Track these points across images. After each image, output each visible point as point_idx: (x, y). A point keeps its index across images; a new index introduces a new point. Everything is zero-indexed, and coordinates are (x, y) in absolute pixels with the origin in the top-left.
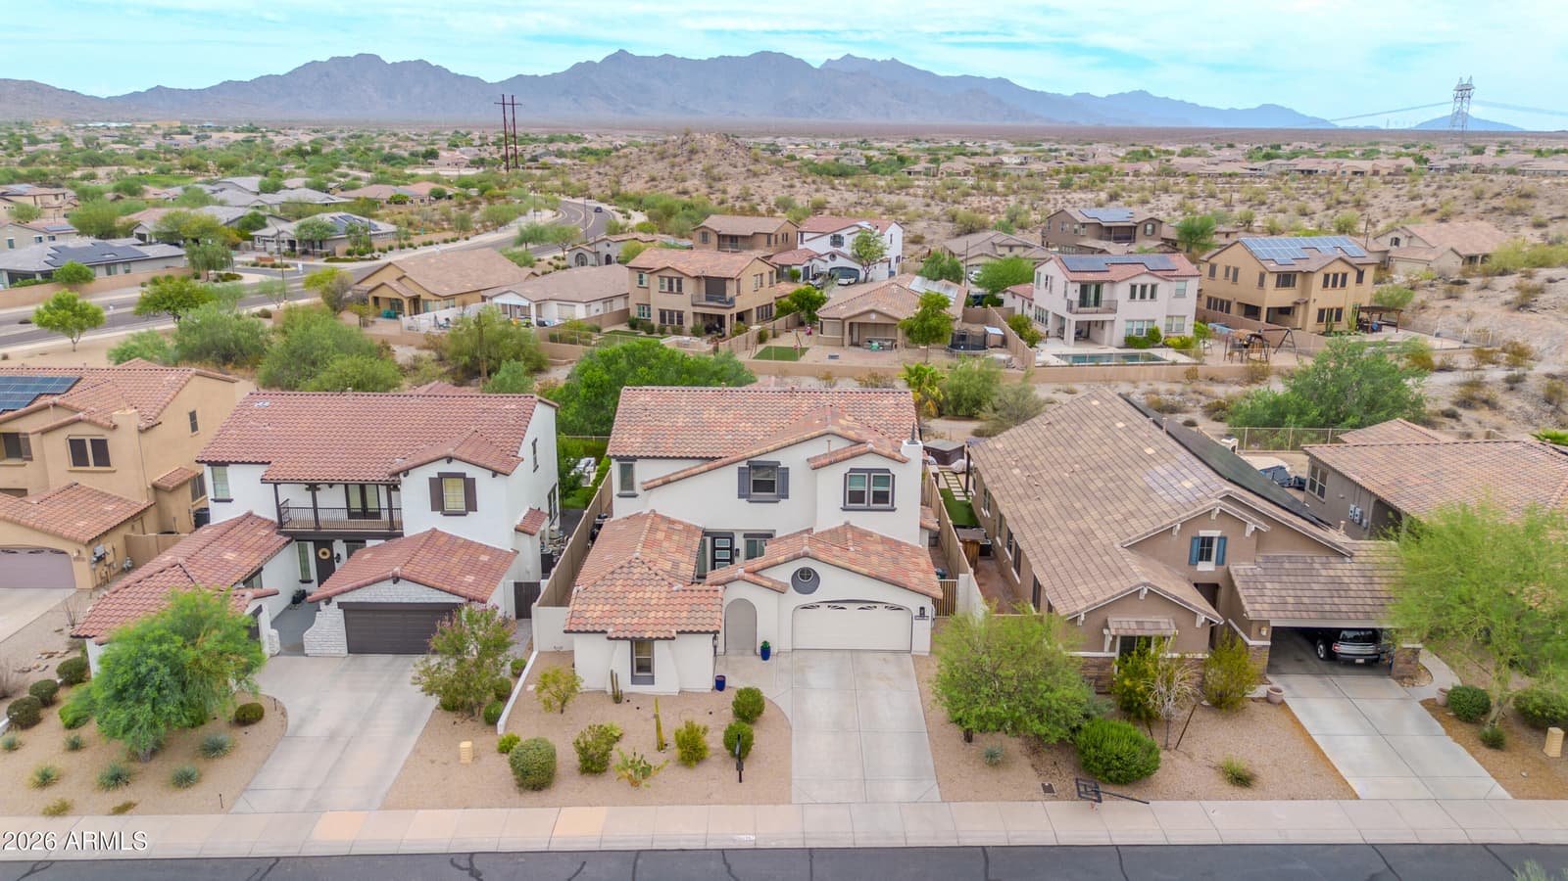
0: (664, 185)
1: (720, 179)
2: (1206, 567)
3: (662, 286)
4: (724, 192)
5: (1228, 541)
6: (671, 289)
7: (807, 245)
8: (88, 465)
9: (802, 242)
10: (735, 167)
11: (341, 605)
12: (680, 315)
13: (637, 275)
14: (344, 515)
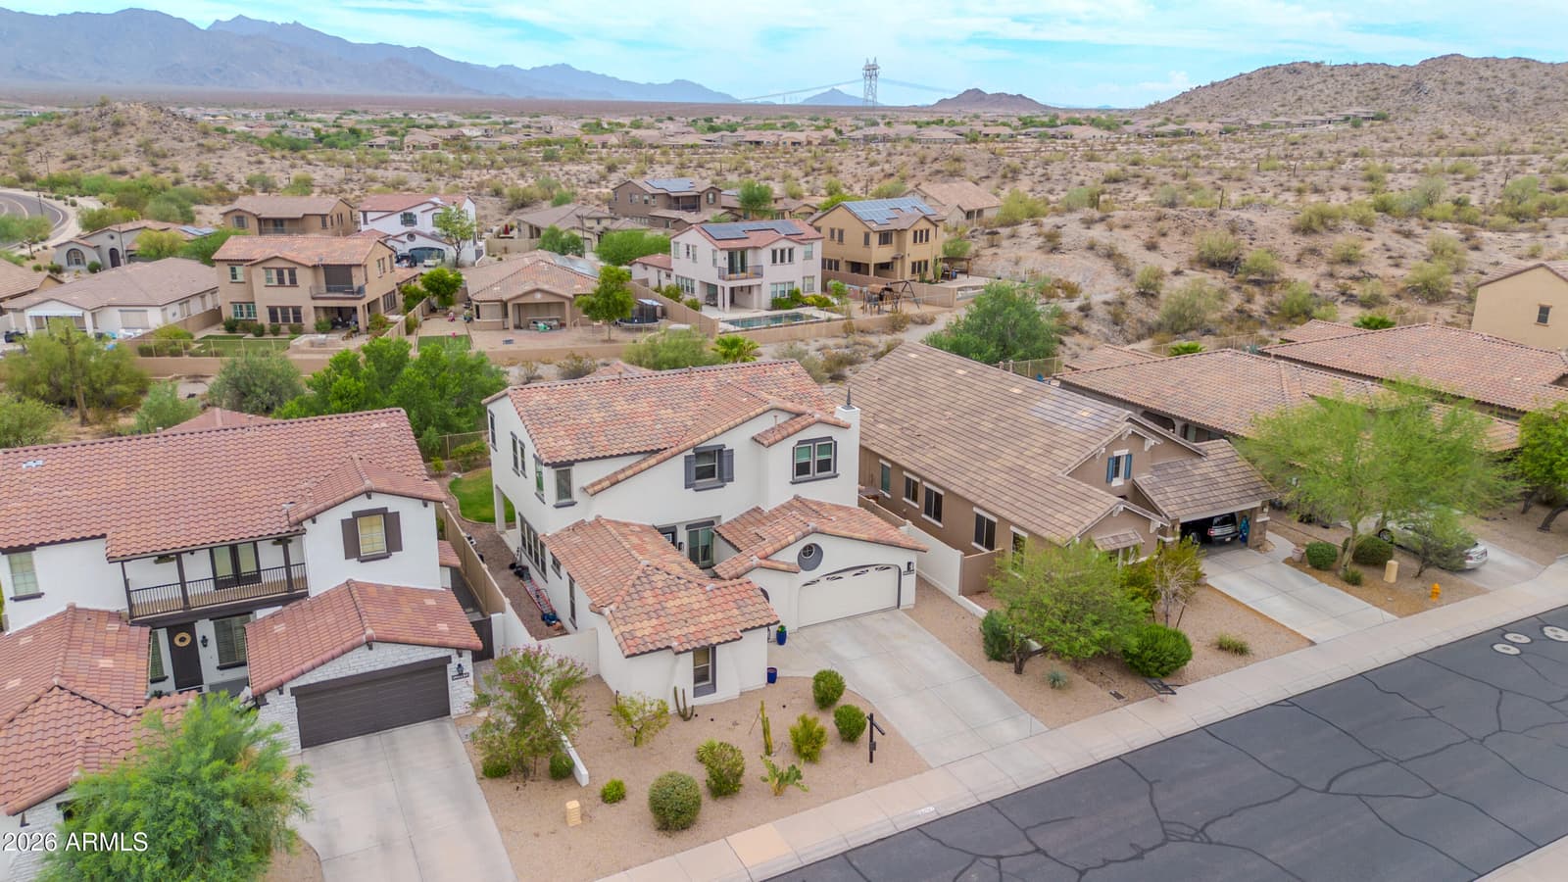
1: (164, 156)
2: (1118, 482)
3: (269, 280)
4: (175, 170)
5: (1133, 458)
6: (281, 282)
7: (371, 226)
9: (365, 222)
10: (181, 141)
11: (293, 691)
12: (297, 311)
13: (228, 269)
14: (210, 586)
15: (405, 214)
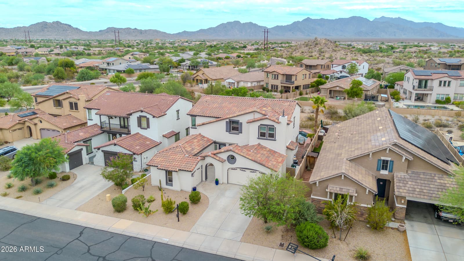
0: (306, 54)
1: (323, 52)
2: (384, 173)
3: (272, 77)
4: (324, 56)
5: (395, 163)
6: (275, 78)
7: (334, 69)
8: (73, 109)
9: (332, 68)
10: (329, 49)
11: (102, 151)
12: (277, 86)
13: (266, 74)
14: (119, 127)
15: (343, 66)
